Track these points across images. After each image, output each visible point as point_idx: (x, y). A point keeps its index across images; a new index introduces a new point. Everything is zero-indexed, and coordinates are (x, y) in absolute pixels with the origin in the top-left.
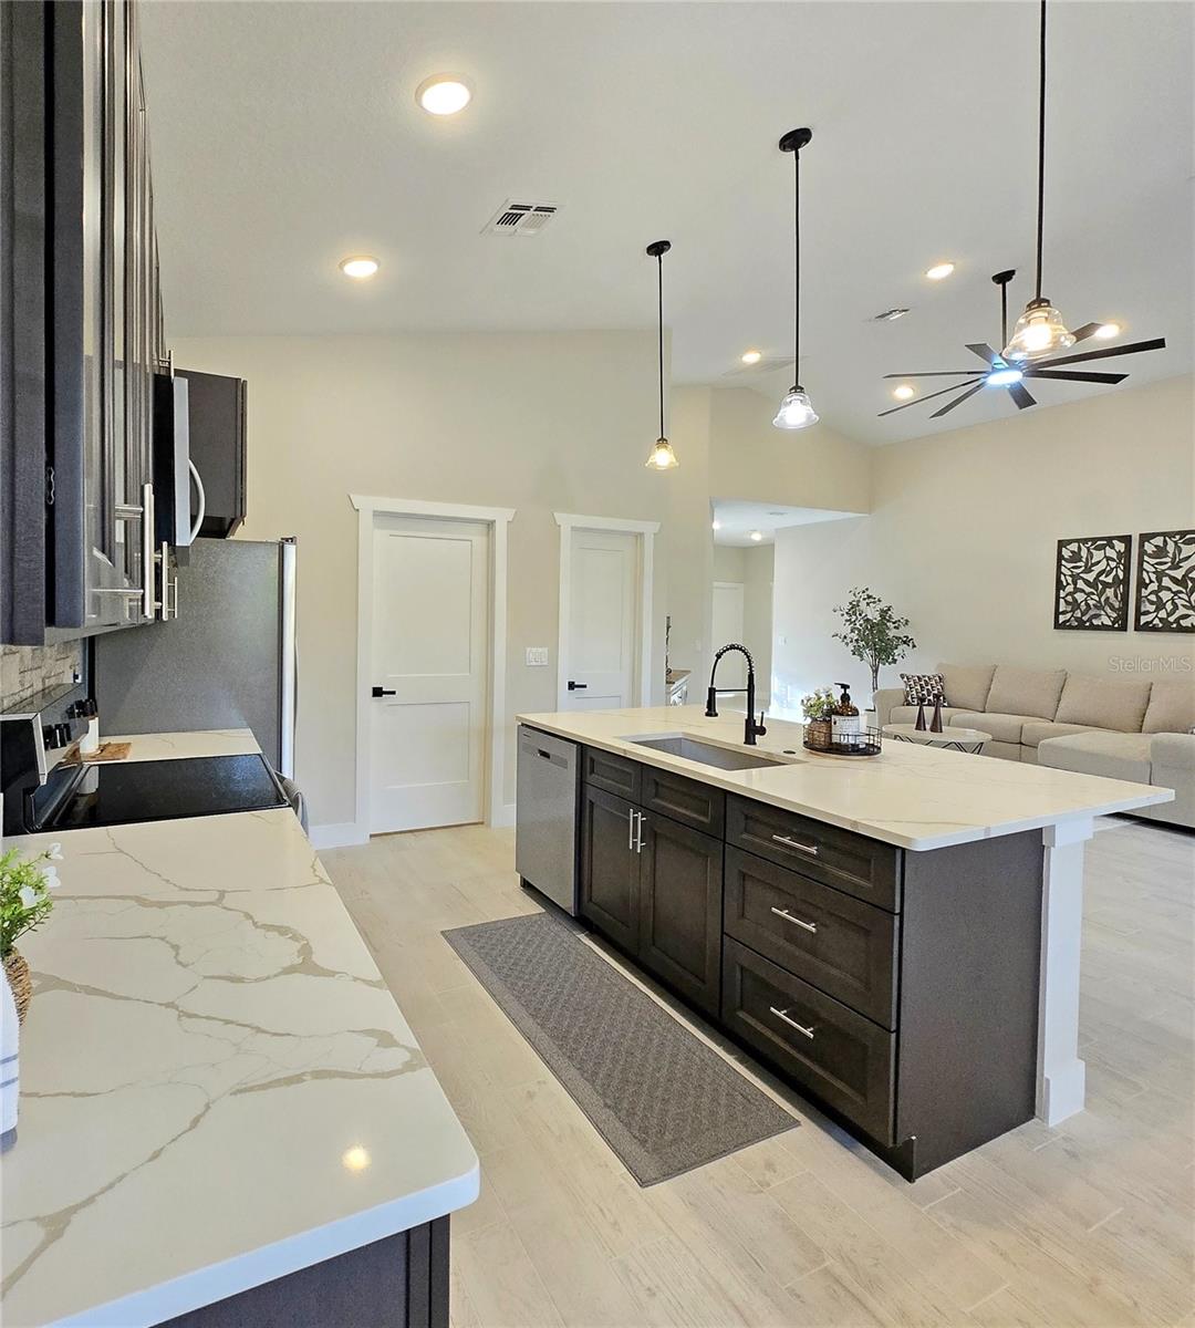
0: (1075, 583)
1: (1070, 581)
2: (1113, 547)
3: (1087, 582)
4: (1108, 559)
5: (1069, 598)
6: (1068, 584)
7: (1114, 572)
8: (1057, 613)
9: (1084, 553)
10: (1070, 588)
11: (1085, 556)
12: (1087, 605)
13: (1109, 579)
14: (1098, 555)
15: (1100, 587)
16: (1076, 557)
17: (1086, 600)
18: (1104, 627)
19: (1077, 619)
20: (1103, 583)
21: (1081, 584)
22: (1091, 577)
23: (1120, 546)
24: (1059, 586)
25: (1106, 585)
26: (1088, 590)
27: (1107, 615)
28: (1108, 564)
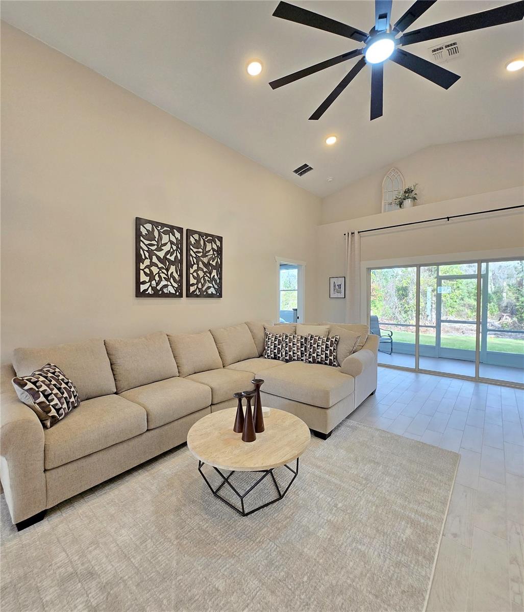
0: (151, 259)
1: (147, 256)
2: (174, 235)
3: (158, 258)
4: (172, 243)
5: (147, 271)
6: (146, 258)
7: (175, 254)
8: (138, 283)
9: (156, 234)
10: (147, 262)
11: (157, 237)
12: (160, 276)
13: (172, 258)
14: (165, 239)
15: (168, 263)
16: (150, 236)
17: (158, 273)
18: (169, 295)
19: (153, 288)
20: (169, 260)
21: (155, 260)
22: (161, 254)
23: (178, 235)
24: (139, 259)
25: (171, 263)
26: (160, 265)
27: (172, 285)
28: (172, 247)
